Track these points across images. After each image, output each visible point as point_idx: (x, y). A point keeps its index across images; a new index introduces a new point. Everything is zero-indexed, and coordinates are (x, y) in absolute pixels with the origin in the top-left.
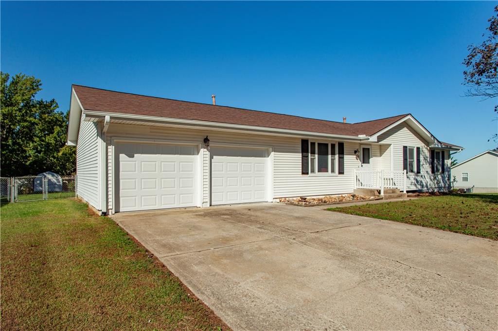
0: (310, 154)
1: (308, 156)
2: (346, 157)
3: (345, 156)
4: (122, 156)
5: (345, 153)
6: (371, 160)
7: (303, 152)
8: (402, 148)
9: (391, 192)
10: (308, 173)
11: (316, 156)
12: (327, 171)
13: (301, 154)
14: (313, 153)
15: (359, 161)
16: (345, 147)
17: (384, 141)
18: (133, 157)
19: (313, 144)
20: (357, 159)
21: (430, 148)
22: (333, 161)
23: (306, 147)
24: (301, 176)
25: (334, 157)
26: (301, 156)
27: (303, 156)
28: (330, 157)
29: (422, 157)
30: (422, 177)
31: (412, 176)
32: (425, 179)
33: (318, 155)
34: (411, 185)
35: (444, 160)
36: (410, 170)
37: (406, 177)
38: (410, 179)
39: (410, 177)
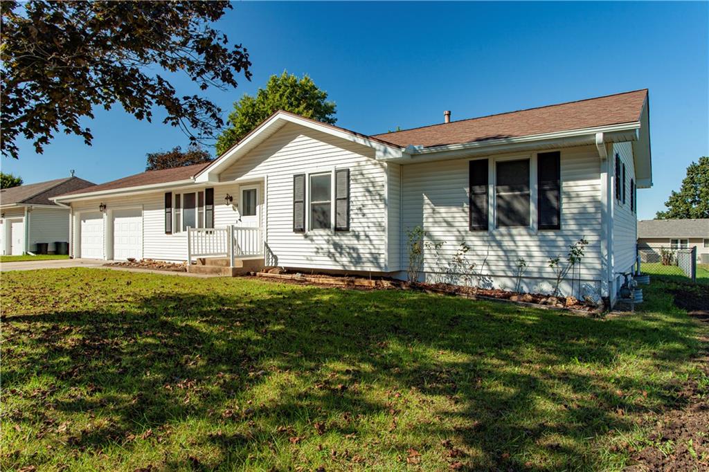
1: (171, 212)
2: (217, 208)
3: (215, 207)
5: (215, 203)
6: (258, 208)
7: (166, 207)
8: (292, 179)
10: (171, 232)
11: (182, 210)
13: (164, 210)
14: (178, 207)
15: (236, 212)
16: (214, 193)
18: (86, 222)
19: (178, 196)
20: (234, 210)
22: (200, 214)
23: (169, 200)
24: (166, 235)
25: (202, 210)
26: (164, 213)
27: (166, 212)
28: (197, 210)
29: (356, 191)
30: (358, 237)
31: (321, 236)
32: (370, 240)
33: (184, 209)
34: (314, 254)
35: (564, 184)
36: (317, 224)
37: (303, 238)
38: (312, 240)
39: (314, 238)
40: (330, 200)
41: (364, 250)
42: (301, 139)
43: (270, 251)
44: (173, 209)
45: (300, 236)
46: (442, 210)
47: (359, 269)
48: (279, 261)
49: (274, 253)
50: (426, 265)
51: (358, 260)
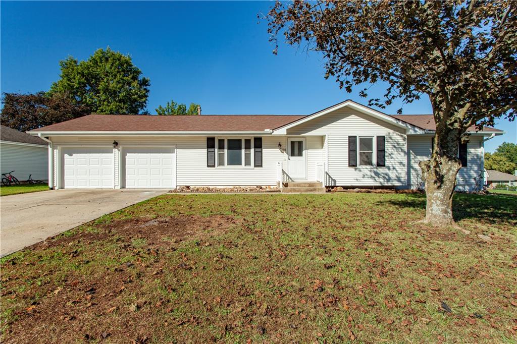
0: (216, 150)
1: (214, 152)
2: (265, 151)
3: (263, 150)
4: (66, 156)
5: (264, 147)
6: (304, 152)
7: (208, 147)
8: (348, 138)
9: (308, 185)
10: (214, 166)
11: (226, 151)
12: (241, 164)
13: (206, 150)
14: (221, 148)
15: (285, 154)
16: (263, 141)
17: (312, 132)
18: (72, 155)
19: (221, 141)
20: (283, 153)
21: (408, 135)
22: (248, 154)
23: (210, 143)
24: (207, 168)
25: (250, 151)
26: (206, 152)
27: (208, 152)
28: (243, 151)
29: (388, 147)
30: (389, 169)
31: (366, 169)
32: (396, 171)
33: (228, 149)
34: (362, 178)
35: (468, 150)
36: (363, 163)
37: (354, 170)
38: (360, 171)
39: (362, 170)
40: (372, 150)
41: (392, 175)
42: (353, 118)
43: (330, 177)
44: (216, 149)
45: (352, 169)
46: (419, 157)
47: (390, 185)
48: (337, 183)
49: (333, 178)
50: (411, 182)
51: (389, 180)
